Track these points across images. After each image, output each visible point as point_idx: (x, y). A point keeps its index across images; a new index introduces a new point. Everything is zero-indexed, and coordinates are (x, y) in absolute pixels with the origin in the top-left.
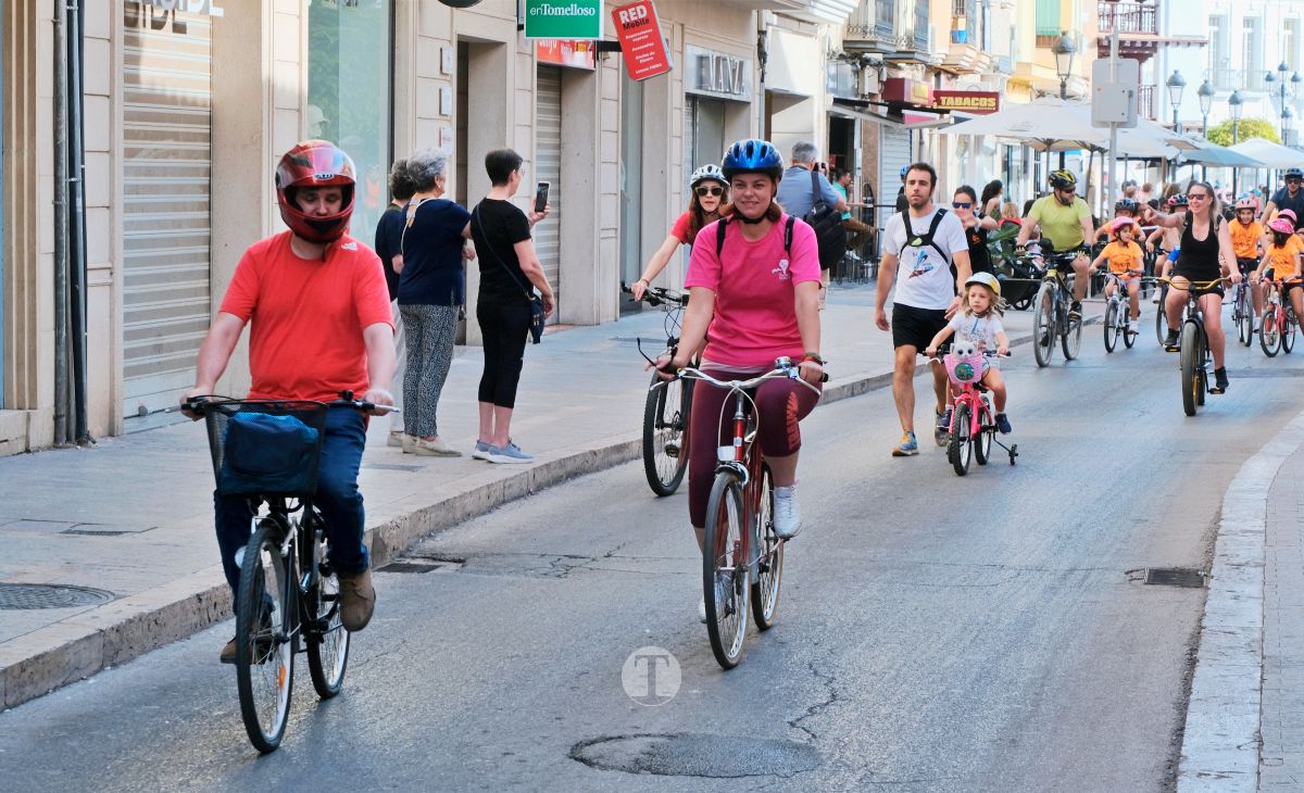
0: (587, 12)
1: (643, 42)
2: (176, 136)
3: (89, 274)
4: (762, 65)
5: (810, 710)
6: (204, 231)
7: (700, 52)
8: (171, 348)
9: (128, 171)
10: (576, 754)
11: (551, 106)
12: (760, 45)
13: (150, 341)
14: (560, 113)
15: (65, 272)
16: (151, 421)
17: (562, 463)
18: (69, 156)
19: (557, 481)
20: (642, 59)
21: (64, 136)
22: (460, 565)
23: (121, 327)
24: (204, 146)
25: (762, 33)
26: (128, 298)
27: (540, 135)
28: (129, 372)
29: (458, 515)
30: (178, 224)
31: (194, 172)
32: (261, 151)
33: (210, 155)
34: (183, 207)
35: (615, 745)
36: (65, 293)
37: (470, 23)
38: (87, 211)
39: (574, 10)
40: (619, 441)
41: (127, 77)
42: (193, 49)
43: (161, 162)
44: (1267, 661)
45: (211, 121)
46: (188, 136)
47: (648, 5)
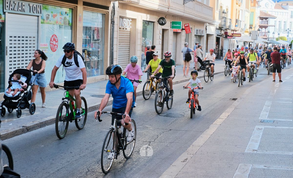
0: (180, 25)
1: (188, 29)
2: (125, 42)
3: (114, 59)
4: (206, 31)
5: (186, 112)
6: (129, 54)
7: (197, 29)
9: (119, 46)
11: (175, 37)
12: (206, 28)
14: (177, 37)
15: (111, 59)
18: (112, 45)
20: (188, 31)
21: (111, 43)
22: (153, 95)
24: (129, 43)
25: (206, 26)
26: (119, 62)
27: (173, 41)
30: (125, 53)
31: (128, 46)
32: (136, 44)
33: (129, 44)
34: (126, 51)
35: (163, 114)
36: (111, 61)
37: (164, 27)
38: (114, 52)
39: (178, 25)
40: (177, 81)
41: (119, 35)
42: (128, 31)
43: (123, 45)
44: (236, 108)
45: (130, 40)
46: (127, 42)
47: (188, 24)
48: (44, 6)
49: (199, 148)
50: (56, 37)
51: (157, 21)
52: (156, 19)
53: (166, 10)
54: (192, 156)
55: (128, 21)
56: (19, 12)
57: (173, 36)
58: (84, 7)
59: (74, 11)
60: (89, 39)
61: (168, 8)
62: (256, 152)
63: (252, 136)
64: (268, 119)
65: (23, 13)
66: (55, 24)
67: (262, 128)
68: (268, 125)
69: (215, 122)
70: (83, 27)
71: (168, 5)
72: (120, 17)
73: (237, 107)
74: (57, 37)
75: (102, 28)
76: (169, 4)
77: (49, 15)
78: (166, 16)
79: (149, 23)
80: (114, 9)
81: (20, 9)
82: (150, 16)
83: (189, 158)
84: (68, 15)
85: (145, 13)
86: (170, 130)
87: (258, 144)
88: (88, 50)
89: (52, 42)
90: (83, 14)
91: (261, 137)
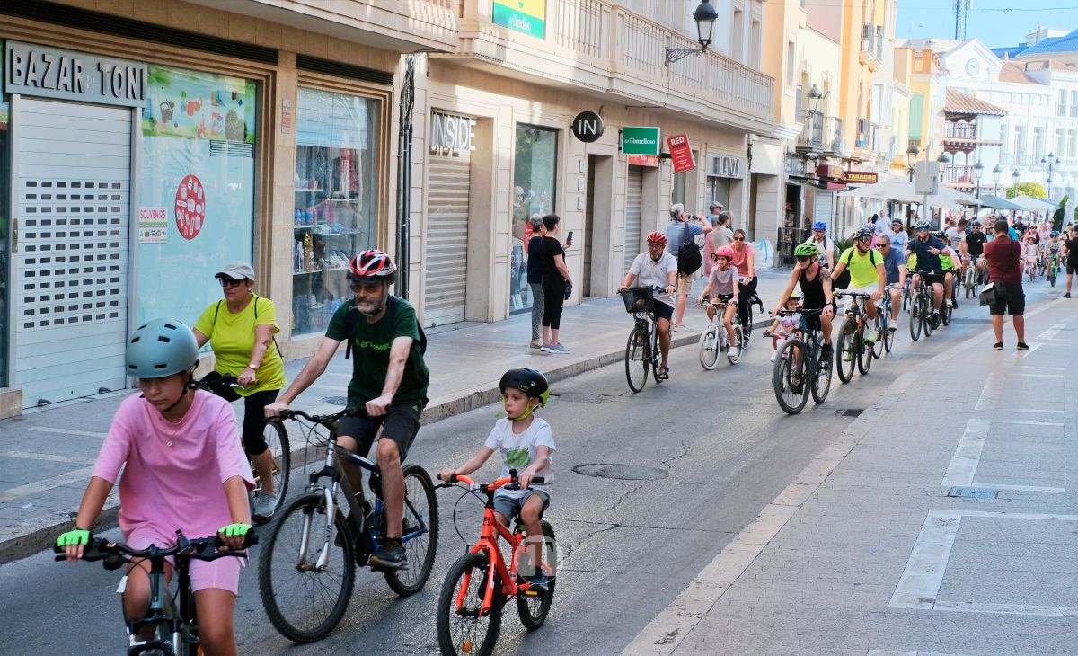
0: (652, 142)
1: (681, 154)
2: (452, 203)
3: (410, 266)
4: (750, 161)
5: (674, 458)
6: (464, 245)
7: (715, 156)
8: (448, 297)
9: (429, 219)
10: (575, 470)
11: (636, 184)
12: (749, 151)
13: (439, 294)
14: (642, 187)
16: (437, 329)
17: (614, 354)
18: (403, 215)
19: (611, 362)
20: (681, 162)
21: (401, 206)
22: (559, 397)
23: (424, 288)
24: (466, 207)
25: (750, 145)
26: (428, 275)
27: (629, 197)
28: (428, 308)
29: (562, 375)
30: (452, 242)
31: (461, 219)
32: (490, 209)
33: (468, 211)
34: (455, 234)
35: (591, 467)
37: (595, 148)
38: (410, 238)
39: (645, 141)
41: (431, 178)
42: (462, 164)
43: (445, 215)
44: (857, 445)
45: (469, 196)
46: (459, 203)
47: (684, 136)
48: (153, 71)
49: (722, 591)
50: (196, 185)
51: (571, 127)
52: (566, 120)
53: (600, 85)
54: (694, 621)
55: (463, 125)
56: (62, 94)
57: (629, 180)
58: (300, 76)
59: (264, 92)
60: (321, 190)
61: (610, 79)
62: (929, 606)
63: (917, 549)
64: (974, 485)
65: (77, 96)
66: (195, 135)
67: (954, 517)
68: (976, 509)
69: (782, 496)
70: (299, 147)
71: (607, 66)
72: (435, 111)
73: (862, 442)
74: (200, 185)
75: (367, 153)
76: (612, 62)
77: (172, 105)
78: (603, 109)
79: (541, 132)
80: (412, 80)
81: (66, 80)
82: (542, 110)
83: (684, 631)
84: (240, 103)
85: (523, 96)
86: (617, 526)
87: (940, 576)
88: (316, 231)
89: (183, 204)
90: (295, 102)
91: (947, 552)
